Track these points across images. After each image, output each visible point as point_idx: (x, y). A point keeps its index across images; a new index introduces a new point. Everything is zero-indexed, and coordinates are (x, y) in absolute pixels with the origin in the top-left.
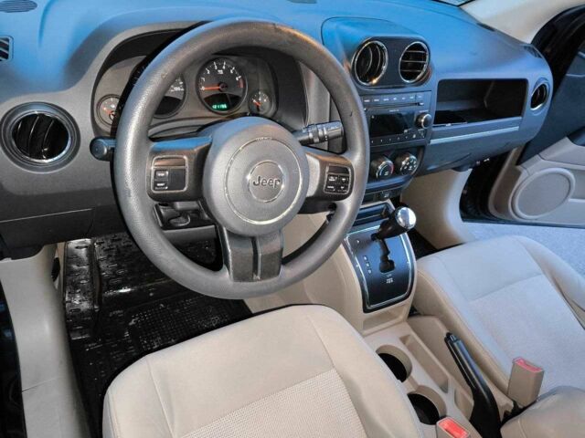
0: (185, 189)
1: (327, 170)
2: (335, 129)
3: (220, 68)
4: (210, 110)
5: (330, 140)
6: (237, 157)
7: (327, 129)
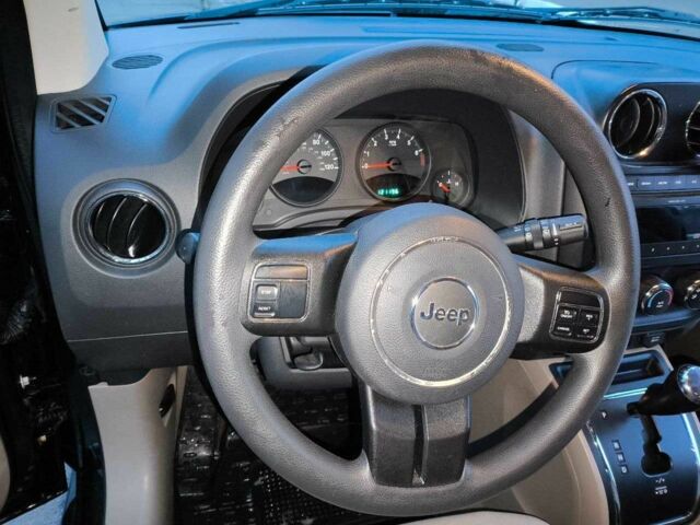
0: (303, 319)
1: (558, 296)
2: (575, 226)
3: (392, 137)
4: (374, 197)
5: (563, 244)
6: (395, 270)
7: (558, 227)
